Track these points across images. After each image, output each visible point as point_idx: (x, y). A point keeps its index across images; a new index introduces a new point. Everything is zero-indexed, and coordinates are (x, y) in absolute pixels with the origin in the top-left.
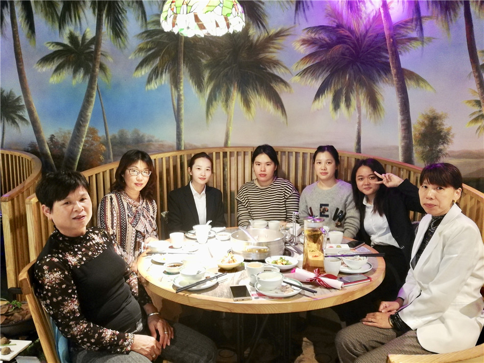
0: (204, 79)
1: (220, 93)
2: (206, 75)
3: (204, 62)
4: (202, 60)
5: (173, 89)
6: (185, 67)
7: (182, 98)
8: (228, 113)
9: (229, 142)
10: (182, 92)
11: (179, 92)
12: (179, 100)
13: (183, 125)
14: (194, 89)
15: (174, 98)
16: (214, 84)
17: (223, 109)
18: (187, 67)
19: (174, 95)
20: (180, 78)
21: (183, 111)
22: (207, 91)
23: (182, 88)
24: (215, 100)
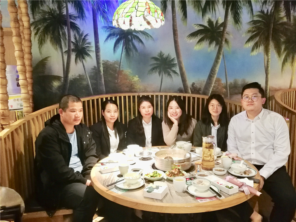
0: (281, 50)
1: (289, 58)
2: (283, 47)
3: (282, 40)
4: (281, 39)
5: (265, 55)
6: (272, 42)
7: (270, 60)
8: (293, 70)
9: (292, 85)
10: (270, 57)
11: (268, 57)
12: (268, 61)
13: (269, 76)
14: (276, 55)
15: (265, 60)
16: (286, 53)
17: (290, 67)
18: (273, 42)
19: (265, 58)
20: (269, 49)
21: (269, 68)
22: (283, 56)
23: (270, 55)
24: (287, 61)
